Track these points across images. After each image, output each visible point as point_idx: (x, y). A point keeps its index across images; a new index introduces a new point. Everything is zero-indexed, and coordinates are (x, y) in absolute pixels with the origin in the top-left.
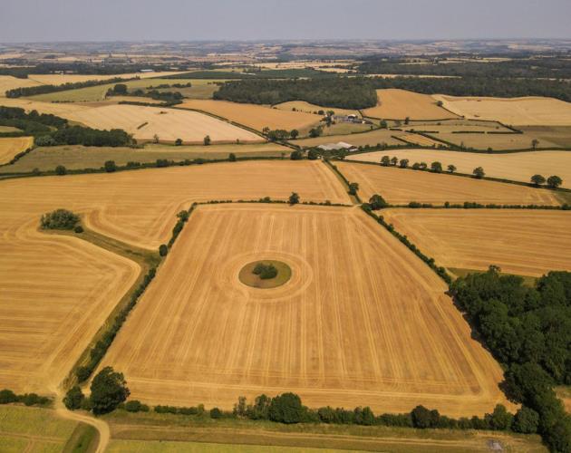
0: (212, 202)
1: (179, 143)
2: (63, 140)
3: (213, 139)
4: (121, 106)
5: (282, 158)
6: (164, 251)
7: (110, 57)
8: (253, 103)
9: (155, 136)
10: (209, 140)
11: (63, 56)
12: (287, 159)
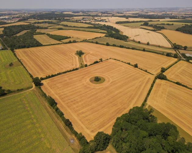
0: (115, 59)
1: (139, 42)
2: (110, 36)
3: (150, 43)
4: (140, 29)
5: (163, 54)
6: (86, 66)
7: (166, 13)
8: (190, 34)
9: (134, 39)
10: (149, 43)
11: (150, 13)
12: (164, 55)
